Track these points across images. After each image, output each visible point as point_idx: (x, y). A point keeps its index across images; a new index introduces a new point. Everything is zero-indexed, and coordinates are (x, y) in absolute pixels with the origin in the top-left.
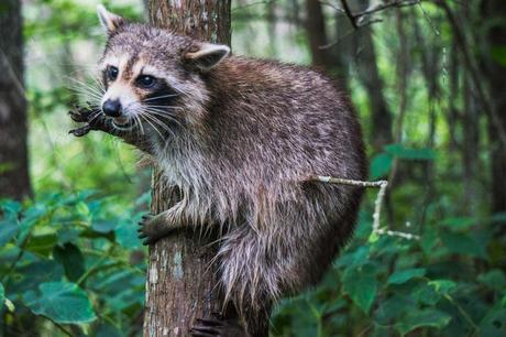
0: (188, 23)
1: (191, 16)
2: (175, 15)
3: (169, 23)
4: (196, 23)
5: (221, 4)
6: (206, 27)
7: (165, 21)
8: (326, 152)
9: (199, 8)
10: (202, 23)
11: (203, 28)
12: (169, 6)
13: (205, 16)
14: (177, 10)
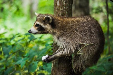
0: (61, 9)
1: (61, 8)
2: (58, 7)
3: (57, 9)
4: (62, 9)
5: (69, 5)
6: (65, 10)
7: (56, 9)
8: (94, 36)
9: (63, 6)
10: (64, 9)
11: (64, 10)
12: (57, 5)
13: (64, 8)
14: (58, 6)
